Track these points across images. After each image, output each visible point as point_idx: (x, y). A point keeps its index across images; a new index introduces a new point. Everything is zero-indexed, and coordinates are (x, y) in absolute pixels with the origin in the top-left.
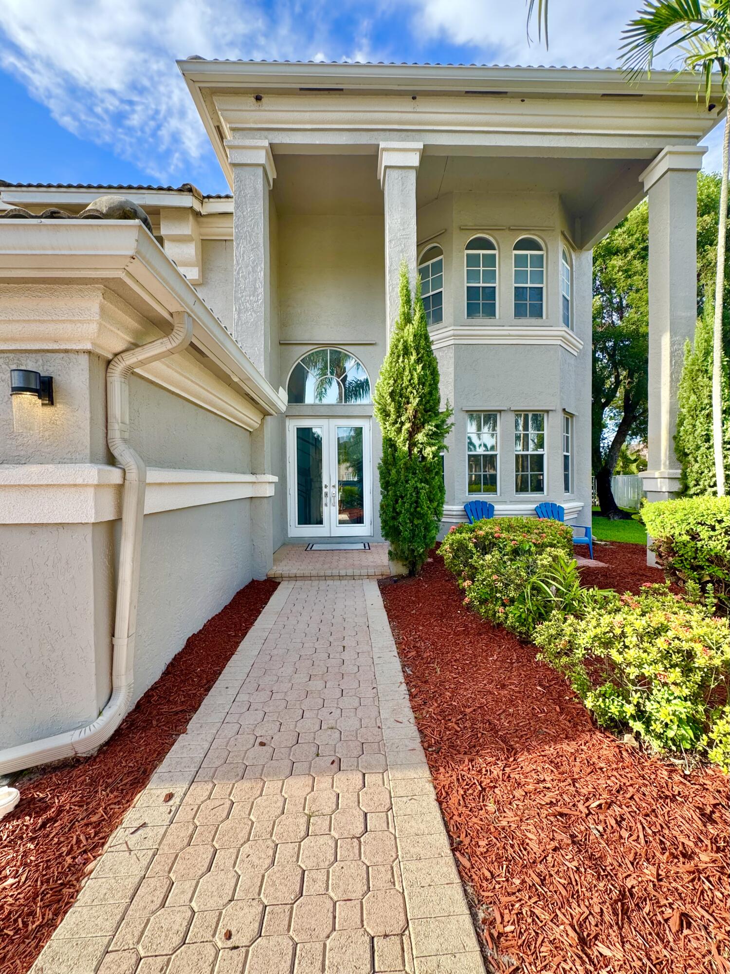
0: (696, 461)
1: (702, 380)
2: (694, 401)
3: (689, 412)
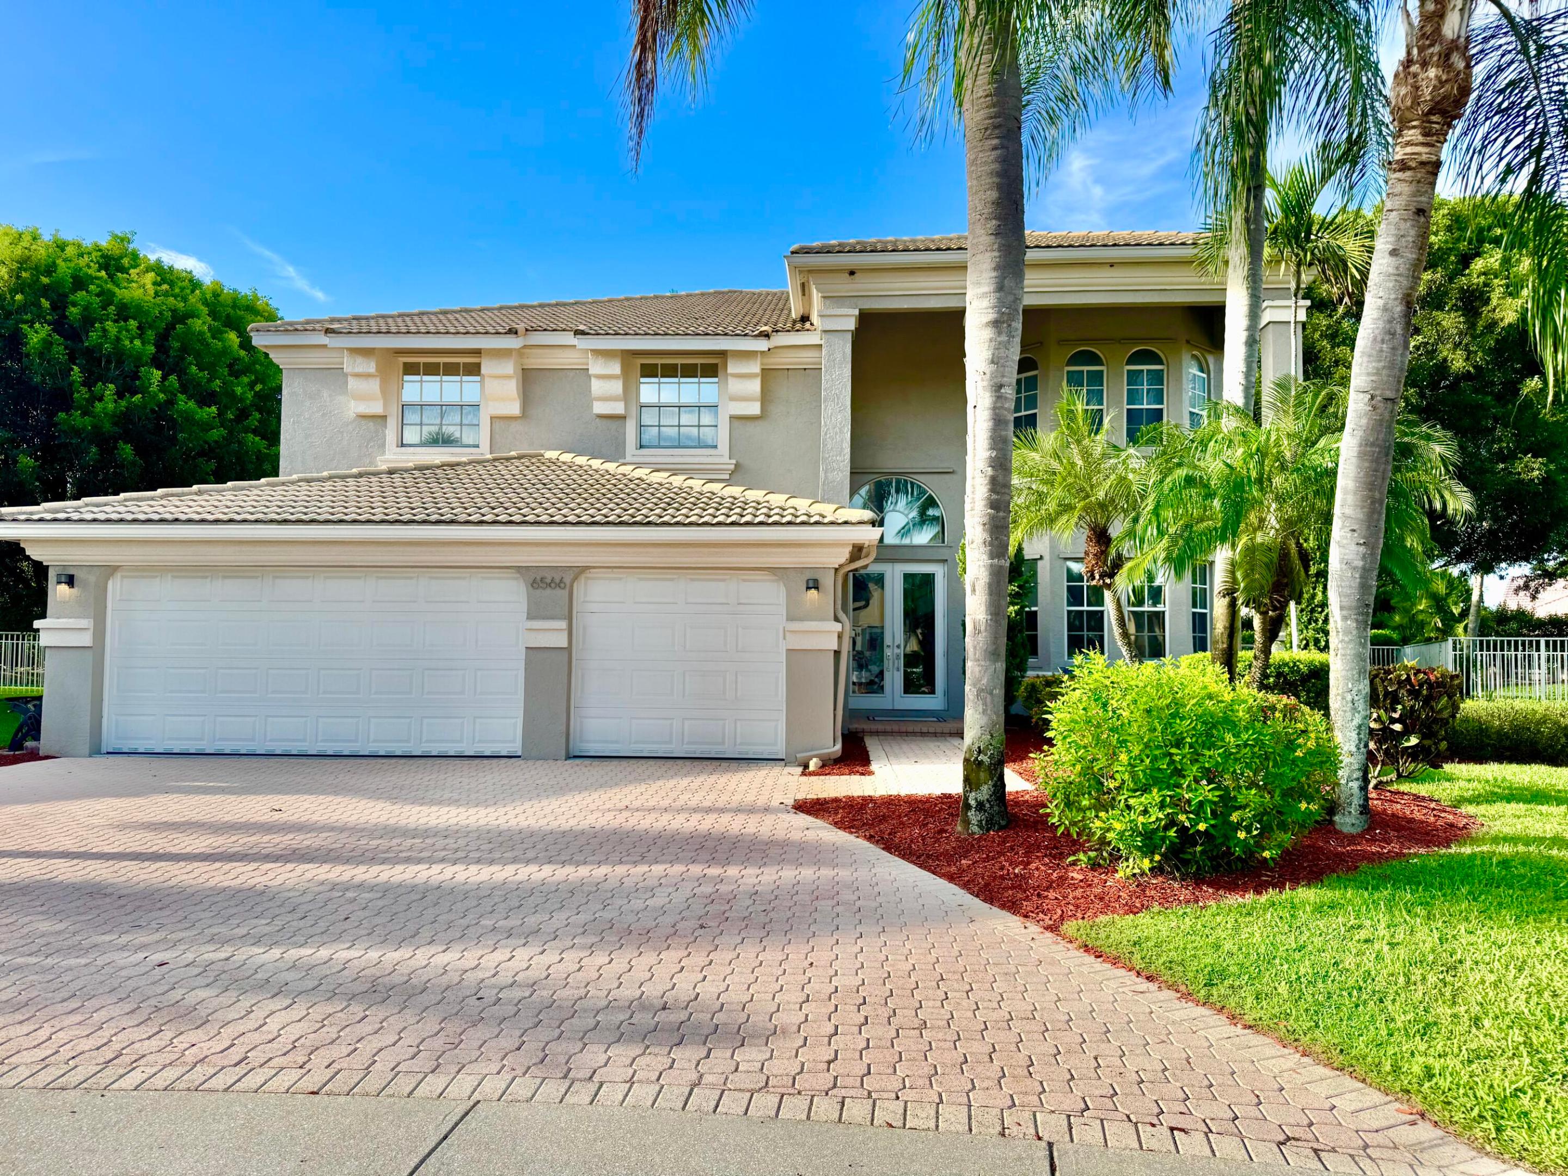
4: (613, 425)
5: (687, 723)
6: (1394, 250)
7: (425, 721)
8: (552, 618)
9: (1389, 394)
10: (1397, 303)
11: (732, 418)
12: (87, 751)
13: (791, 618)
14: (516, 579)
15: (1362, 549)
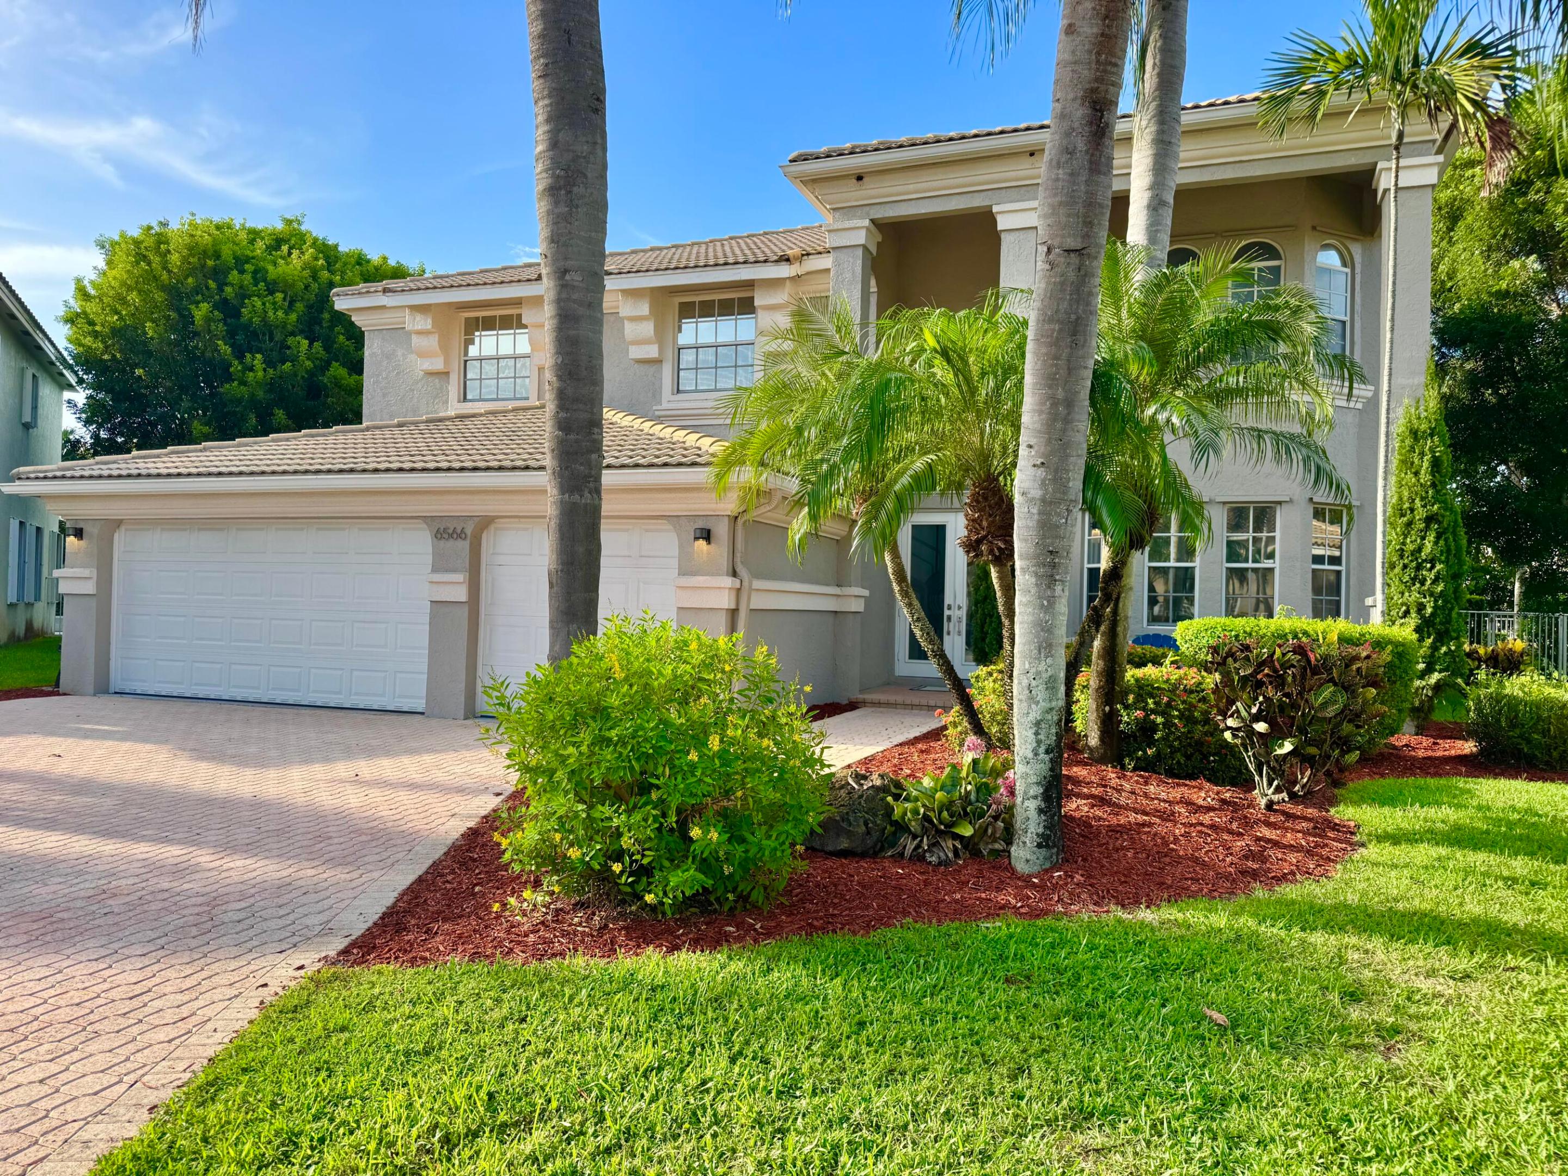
4: (652, 369)
6: (1070, 25)
7: (355, 673)
8: (454, 571)
9: (1072, 243)
10: (1076, 105)
12: (91, 689)
13: (683, 573)
15: (1041, 472)
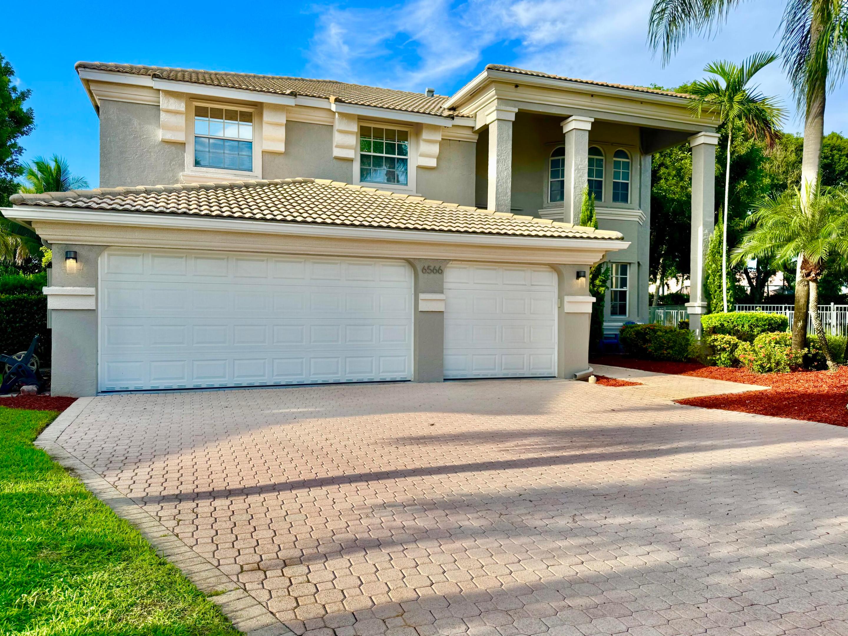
0: (715, 298)
1: (717, 257)
2: (714, 267)
3: (712, 273)
4: (345, 165)
5: (504, 357)
7: (348, 359)
8: (435, 292)
11: (419, 167)
12: (92, 390)
13: (567, 294)
14: (404, 266)
